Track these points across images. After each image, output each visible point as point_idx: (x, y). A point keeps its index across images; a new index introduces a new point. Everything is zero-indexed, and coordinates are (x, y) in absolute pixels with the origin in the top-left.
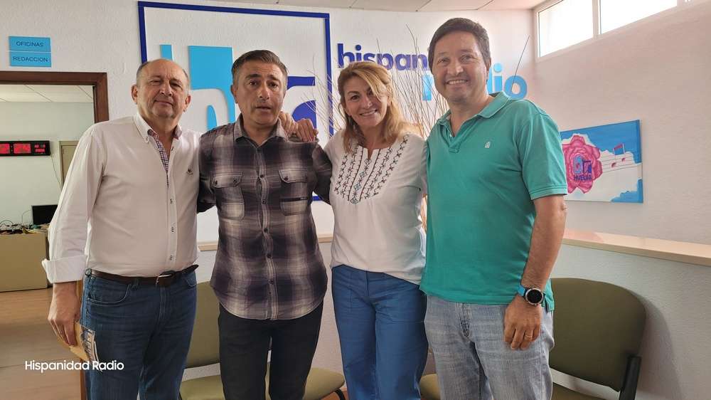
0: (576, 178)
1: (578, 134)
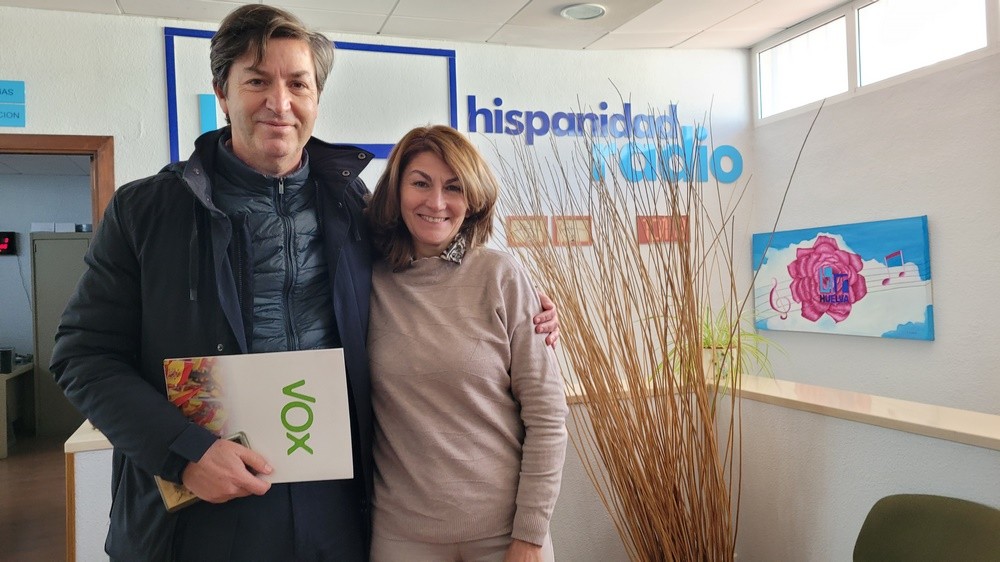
0: (823, 299)
1: (827, 235)
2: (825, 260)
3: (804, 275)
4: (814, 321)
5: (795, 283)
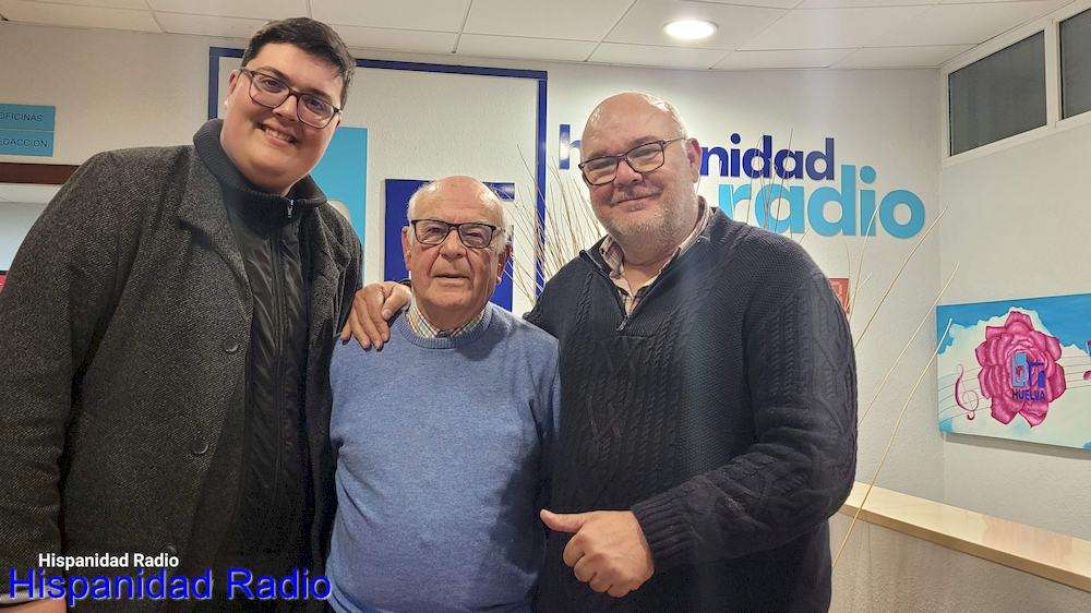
0: (1016, 395)
1: (1021, 310)
2: (1018, 344)
3: (994, 362)
4: (1006, 423)
5: (983, 373)
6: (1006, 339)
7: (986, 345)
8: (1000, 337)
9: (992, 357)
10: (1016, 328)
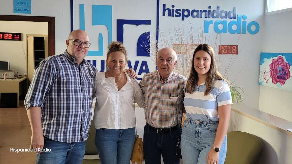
0: (278, 77)
1: (281, 56)
2: (280, 64)
3: (274, 68)
4: (275, 84)
5: (271, 71)
6: (277, 63)
7: (272, 64)
8: (276, 62)
9: (273, 67)
10: (280, 60)
